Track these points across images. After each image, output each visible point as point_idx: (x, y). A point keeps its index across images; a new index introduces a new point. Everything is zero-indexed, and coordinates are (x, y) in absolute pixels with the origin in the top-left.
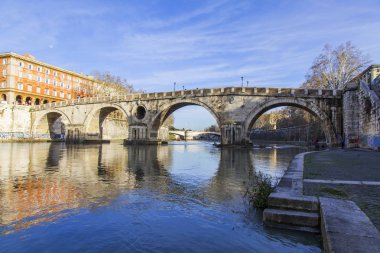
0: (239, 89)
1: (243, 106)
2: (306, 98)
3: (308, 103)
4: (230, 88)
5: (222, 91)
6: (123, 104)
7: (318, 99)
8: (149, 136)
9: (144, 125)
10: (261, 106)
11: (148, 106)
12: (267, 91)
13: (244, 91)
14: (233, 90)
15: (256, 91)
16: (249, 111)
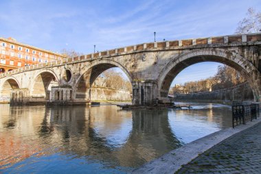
0: (150, 45)
1: (155, 63)
2: (226, 47)
3: (229, 54)
4: (142, 45)
5: (135, 48)
6: (55, 68)
7: (242, 47)
8: (74, 97)
9: (70, 87)
10: (174, 61)
11: (73, 69)
12: (180, 44)
13: (156, 46)
14: (145, 47)
15: (168, 45)
16: (162, 67)
